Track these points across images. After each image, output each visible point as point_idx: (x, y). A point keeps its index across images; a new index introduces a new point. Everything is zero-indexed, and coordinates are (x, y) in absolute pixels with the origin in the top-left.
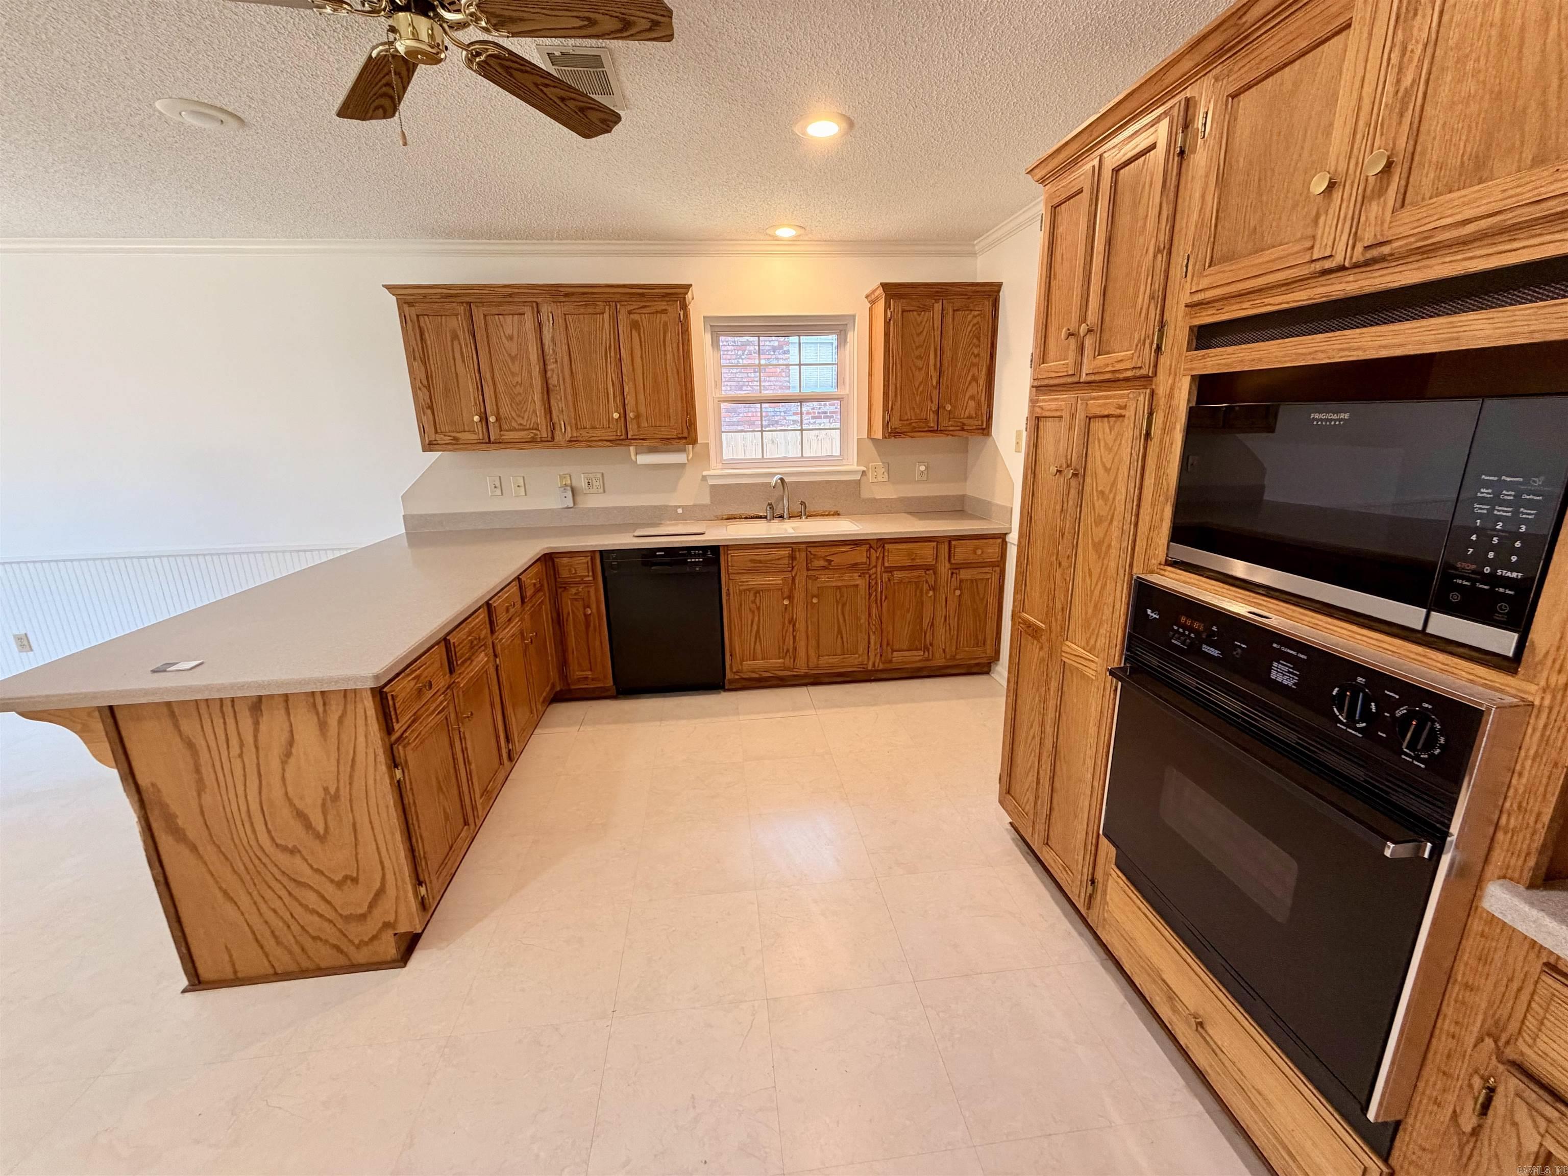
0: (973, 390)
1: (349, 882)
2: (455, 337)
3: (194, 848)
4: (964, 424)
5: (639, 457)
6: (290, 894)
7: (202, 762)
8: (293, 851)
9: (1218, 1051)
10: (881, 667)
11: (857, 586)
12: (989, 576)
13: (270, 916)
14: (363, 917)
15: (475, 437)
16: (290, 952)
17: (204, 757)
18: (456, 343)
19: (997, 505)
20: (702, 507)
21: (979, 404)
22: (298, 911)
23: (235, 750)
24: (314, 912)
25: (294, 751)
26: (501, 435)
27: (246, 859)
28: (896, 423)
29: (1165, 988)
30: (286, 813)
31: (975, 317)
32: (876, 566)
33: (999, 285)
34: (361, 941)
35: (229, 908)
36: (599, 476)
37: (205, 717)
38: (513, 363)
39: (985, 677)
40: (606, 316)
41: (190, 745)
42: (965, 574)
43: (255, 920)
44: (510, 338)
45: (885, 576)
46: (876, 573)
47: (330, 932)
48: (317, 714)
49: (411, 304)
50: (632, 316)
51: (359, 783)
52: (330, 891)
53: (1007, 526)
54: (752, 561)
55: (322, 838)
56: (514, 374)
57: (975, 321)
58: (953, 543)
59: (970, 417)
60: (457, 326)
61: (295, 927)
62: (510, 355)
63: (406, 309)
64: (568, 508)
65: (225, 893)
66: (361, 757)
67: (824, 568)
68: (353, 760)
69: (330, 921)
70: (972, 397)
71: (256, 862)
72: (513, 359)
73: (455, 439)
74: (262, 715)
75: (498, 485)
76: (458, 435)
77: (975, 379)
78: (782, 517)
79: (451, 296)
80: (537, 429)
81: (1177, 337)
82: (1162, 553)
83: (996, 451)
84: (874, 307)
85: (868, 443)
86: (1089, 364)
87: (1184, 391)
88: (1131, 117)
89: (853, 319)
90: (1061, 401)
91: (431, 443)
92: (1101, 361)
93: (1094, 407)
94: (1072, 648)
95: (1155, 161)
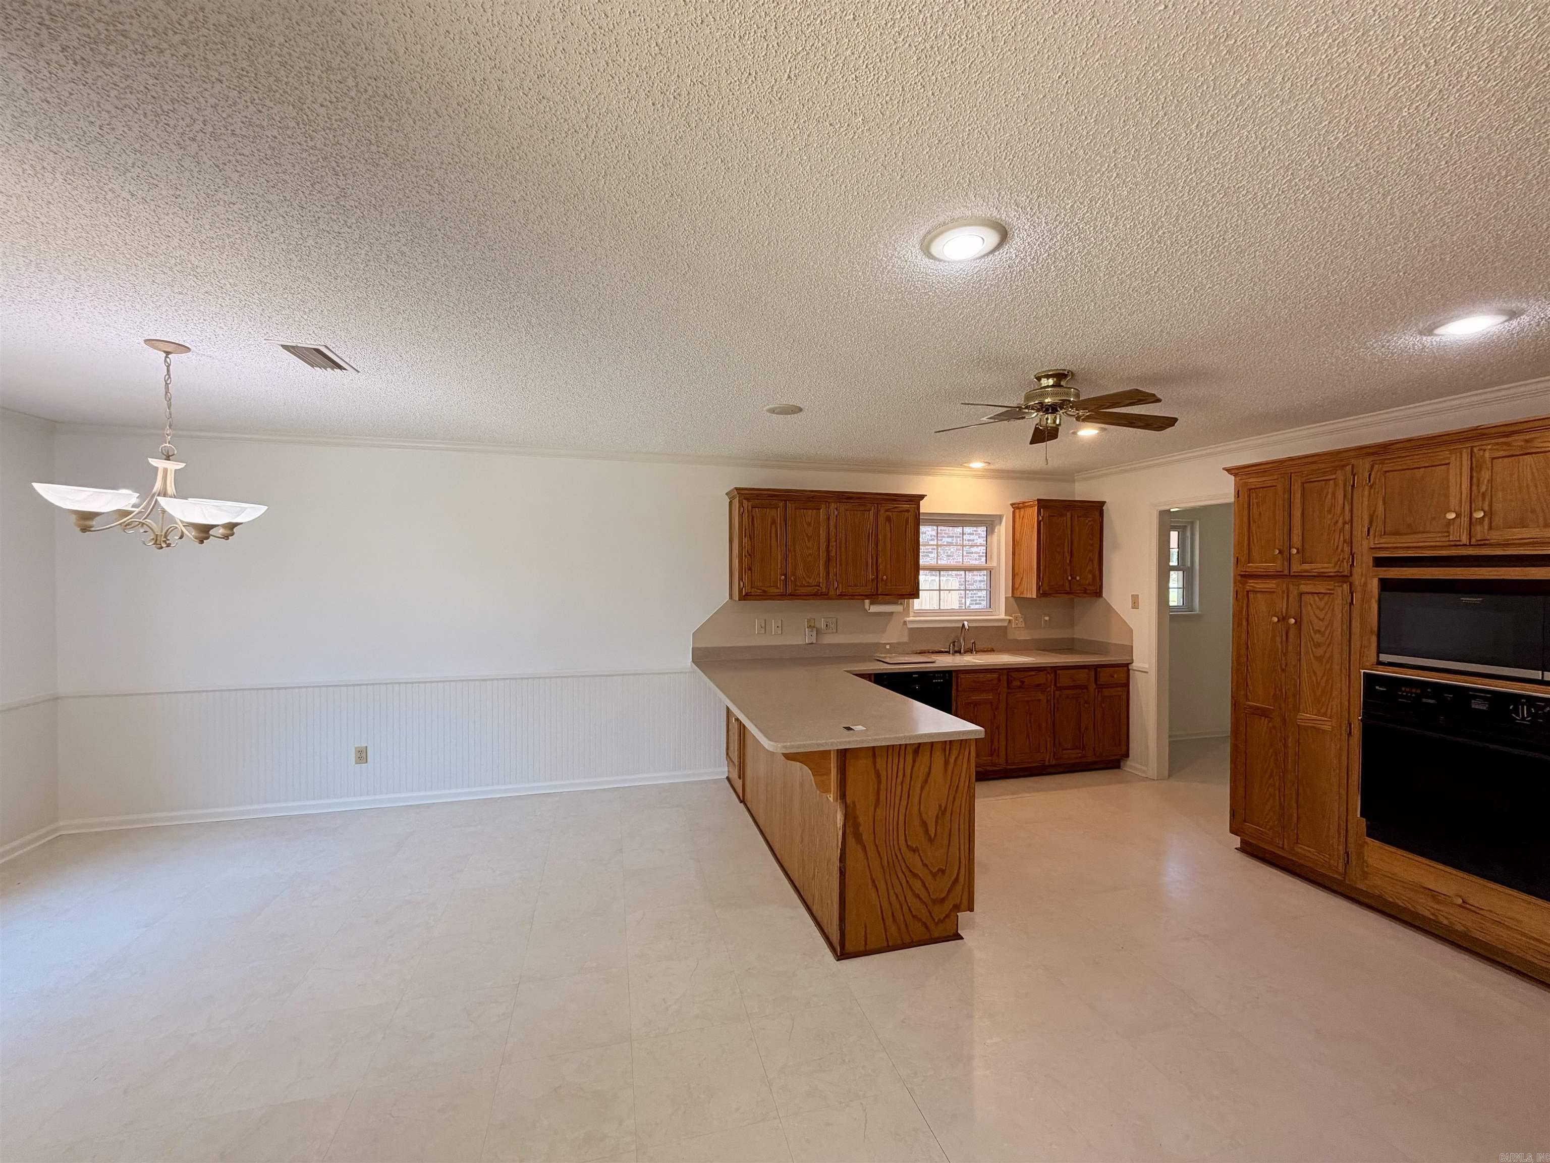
0: (1089, 568)
1: (940, 873)
2: (774, 522)
3: (864, 848)
4: (1086, 589)
5: (872, 607)
6: (907, 882)
7: (882, 787)
8: (915, 850)
9: (1478, 911)
10: (1054, 762)
11: (1040, 700)
12: (1120, 693)
13: (893, 898)
14: (943, 900)
15: (778, 591)
16: (899, 928)
17: (883, 786)
18: (773, 527)
19: (1116, 644)
20: (904, 644)
21: (1094, 576)
22: (909, 895)
23: (899, 780)
24: (917, 896)
25: (929, 780)
26: (795, 590)
27: (890, 855)
28: (1046, 587)
29: (1429, 893)
30: (917, 822)
31: (1089, 521)
32: (1050, 687)
33: (1103, 503)
34: (940, 919)
35: (873, 894)
36: (834, 620)
37: (890, 758)
38: (809, 540)
39: (1116, 771)
40: (872, 512)
41: (878, 776)
42: (1106, 692)
43: (885, 904)
44: (809, 524)
45: (1057, 693)
46: (1050, 691)
47: (923, 914)
48: (945, 756)
49: (748, 499)
50: (888, 513)
51: (957, 803)
52: (929, 879)
53: (1130, 658)
54: (974, 682)
55: (931, 841)
56: (808, 548)
57: (1090, 523)
58: (1099, 669)
59: (1089, 585)
60: (775, 515)
61: (905, 908)
62: (807, 535)
63: (745, 503)
64: (812, 643)
65: (873, 881)
66: (961, 784)
67: (1020, 687)
68: (958, 787)
69: (924, 903)
70: (1090, 572)
71: (894, 857)
72: (809, 538)
73: (764, 591)
74: (918, 756)
75: (763, 626)
76: (766, 589)
77: (1091, 560)
78: (960, 652)
79: (774, 496)
80: (819, 586)
81: (1364, 560)
82: (1374, 659)
83: (1109, 608)
84: (1017, 511)
85: (1012, 600)
86: (1296, 567)
87: (1374, 585)
88: (1312, 463)
89: (1000, 517)
90: (1271, 584)
91: (747, 595)
92: (1306, 567)
93: (1304, 588)
94: (1306, 716)
95: (1336, 485)
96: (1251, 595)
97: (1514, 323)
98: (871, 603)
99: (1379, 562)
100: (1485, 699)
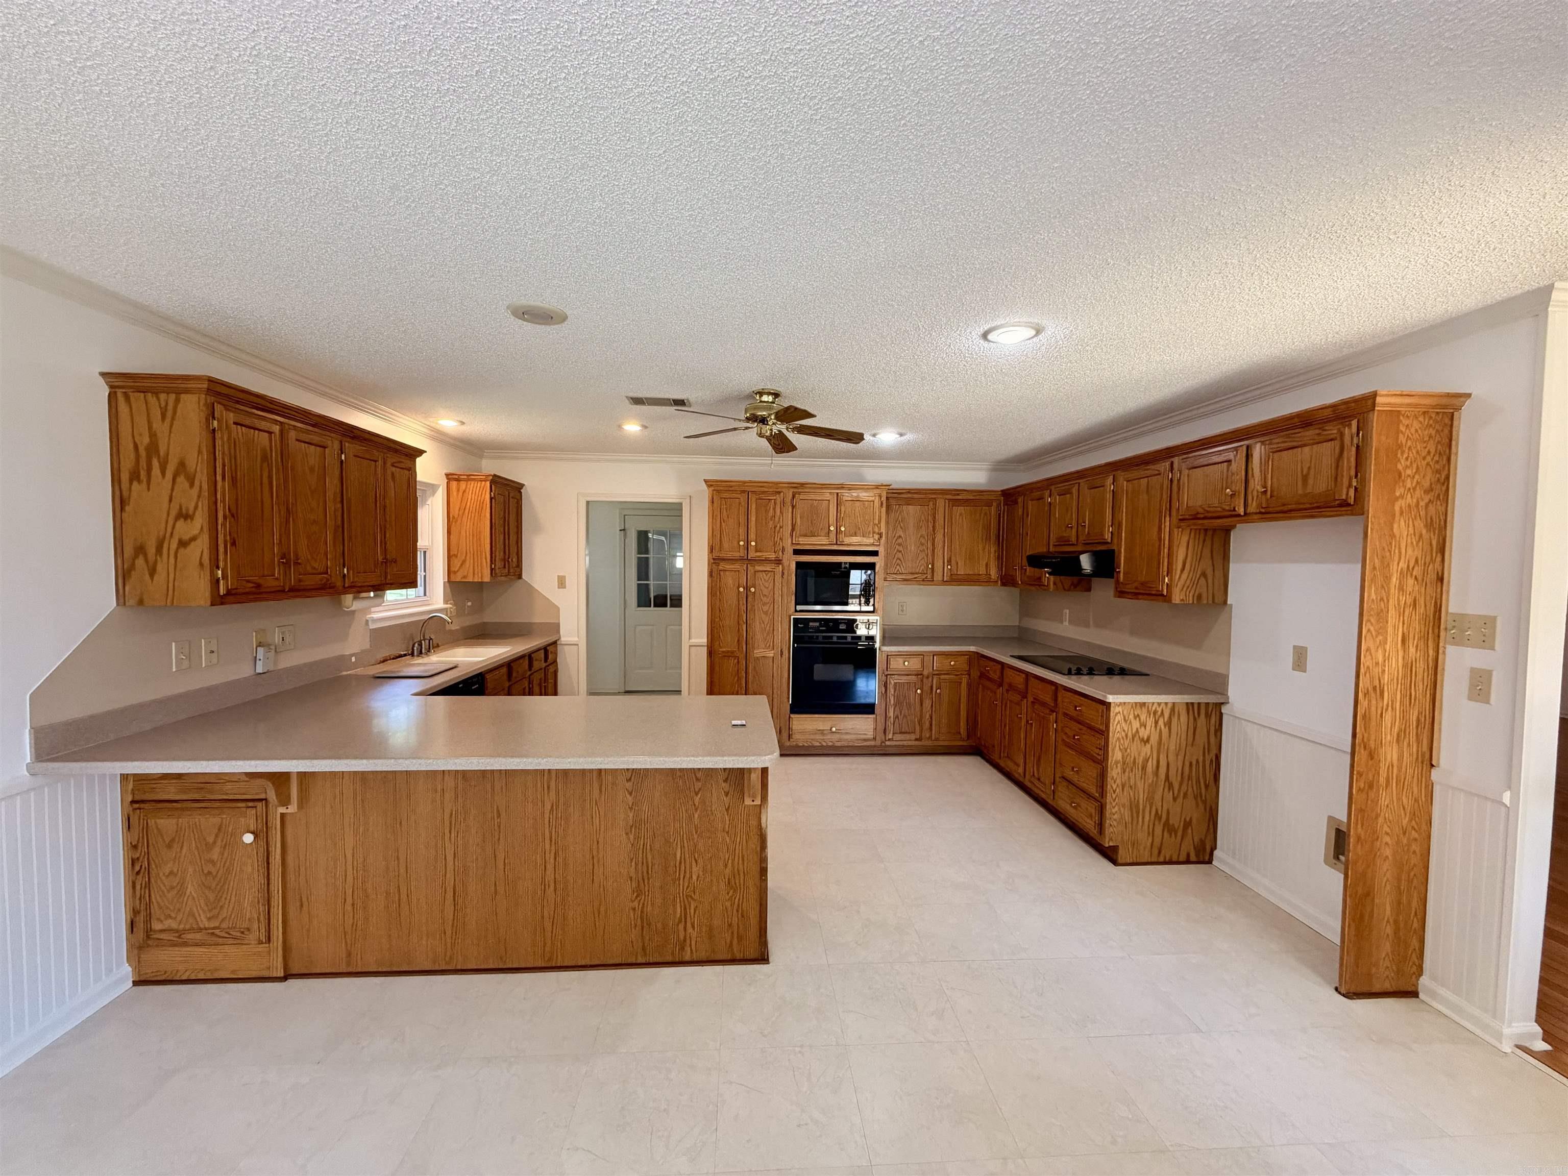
0: (516, 550)
4: (515, 571)
5: (354, 603)
12: (554, 668)
15: (277, 583)
19: (540, 624)
21: (519, 558)
26: (299, 581)
33: (522, 485)
36: (292, 628)
42: (550, 669)
53: (557, 634)
57: (516, 505)
58: (547, 649)
59: (516, 566)
70: (516, 554)
73: (258, 587)
76: (259, 583)
77: (517, 542)
80: (327, 573)
81: (790, 550)
82: (793, 609)
83: (530, 589)
84: (454, 484)
85: (447, 585)
86: (752, 554)
87: (793, 566)
88: (761, 487)
89: (438, 486)
90: (736, 566)
91: (229, 593)
92: (758, 554)
93: (758, 568)
94: (758, 653)
95: (775, 503)
96: (722, 573)
97: (902, 438)
98: (355, 598)
99: (797, 552)
100: (844, 623)
